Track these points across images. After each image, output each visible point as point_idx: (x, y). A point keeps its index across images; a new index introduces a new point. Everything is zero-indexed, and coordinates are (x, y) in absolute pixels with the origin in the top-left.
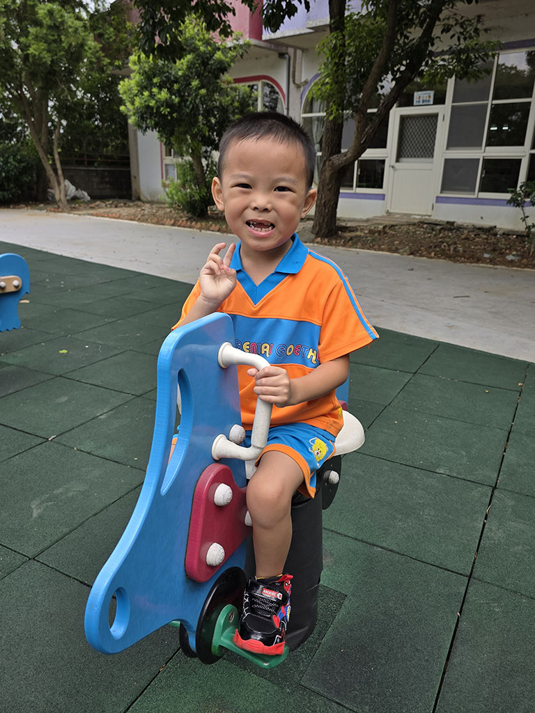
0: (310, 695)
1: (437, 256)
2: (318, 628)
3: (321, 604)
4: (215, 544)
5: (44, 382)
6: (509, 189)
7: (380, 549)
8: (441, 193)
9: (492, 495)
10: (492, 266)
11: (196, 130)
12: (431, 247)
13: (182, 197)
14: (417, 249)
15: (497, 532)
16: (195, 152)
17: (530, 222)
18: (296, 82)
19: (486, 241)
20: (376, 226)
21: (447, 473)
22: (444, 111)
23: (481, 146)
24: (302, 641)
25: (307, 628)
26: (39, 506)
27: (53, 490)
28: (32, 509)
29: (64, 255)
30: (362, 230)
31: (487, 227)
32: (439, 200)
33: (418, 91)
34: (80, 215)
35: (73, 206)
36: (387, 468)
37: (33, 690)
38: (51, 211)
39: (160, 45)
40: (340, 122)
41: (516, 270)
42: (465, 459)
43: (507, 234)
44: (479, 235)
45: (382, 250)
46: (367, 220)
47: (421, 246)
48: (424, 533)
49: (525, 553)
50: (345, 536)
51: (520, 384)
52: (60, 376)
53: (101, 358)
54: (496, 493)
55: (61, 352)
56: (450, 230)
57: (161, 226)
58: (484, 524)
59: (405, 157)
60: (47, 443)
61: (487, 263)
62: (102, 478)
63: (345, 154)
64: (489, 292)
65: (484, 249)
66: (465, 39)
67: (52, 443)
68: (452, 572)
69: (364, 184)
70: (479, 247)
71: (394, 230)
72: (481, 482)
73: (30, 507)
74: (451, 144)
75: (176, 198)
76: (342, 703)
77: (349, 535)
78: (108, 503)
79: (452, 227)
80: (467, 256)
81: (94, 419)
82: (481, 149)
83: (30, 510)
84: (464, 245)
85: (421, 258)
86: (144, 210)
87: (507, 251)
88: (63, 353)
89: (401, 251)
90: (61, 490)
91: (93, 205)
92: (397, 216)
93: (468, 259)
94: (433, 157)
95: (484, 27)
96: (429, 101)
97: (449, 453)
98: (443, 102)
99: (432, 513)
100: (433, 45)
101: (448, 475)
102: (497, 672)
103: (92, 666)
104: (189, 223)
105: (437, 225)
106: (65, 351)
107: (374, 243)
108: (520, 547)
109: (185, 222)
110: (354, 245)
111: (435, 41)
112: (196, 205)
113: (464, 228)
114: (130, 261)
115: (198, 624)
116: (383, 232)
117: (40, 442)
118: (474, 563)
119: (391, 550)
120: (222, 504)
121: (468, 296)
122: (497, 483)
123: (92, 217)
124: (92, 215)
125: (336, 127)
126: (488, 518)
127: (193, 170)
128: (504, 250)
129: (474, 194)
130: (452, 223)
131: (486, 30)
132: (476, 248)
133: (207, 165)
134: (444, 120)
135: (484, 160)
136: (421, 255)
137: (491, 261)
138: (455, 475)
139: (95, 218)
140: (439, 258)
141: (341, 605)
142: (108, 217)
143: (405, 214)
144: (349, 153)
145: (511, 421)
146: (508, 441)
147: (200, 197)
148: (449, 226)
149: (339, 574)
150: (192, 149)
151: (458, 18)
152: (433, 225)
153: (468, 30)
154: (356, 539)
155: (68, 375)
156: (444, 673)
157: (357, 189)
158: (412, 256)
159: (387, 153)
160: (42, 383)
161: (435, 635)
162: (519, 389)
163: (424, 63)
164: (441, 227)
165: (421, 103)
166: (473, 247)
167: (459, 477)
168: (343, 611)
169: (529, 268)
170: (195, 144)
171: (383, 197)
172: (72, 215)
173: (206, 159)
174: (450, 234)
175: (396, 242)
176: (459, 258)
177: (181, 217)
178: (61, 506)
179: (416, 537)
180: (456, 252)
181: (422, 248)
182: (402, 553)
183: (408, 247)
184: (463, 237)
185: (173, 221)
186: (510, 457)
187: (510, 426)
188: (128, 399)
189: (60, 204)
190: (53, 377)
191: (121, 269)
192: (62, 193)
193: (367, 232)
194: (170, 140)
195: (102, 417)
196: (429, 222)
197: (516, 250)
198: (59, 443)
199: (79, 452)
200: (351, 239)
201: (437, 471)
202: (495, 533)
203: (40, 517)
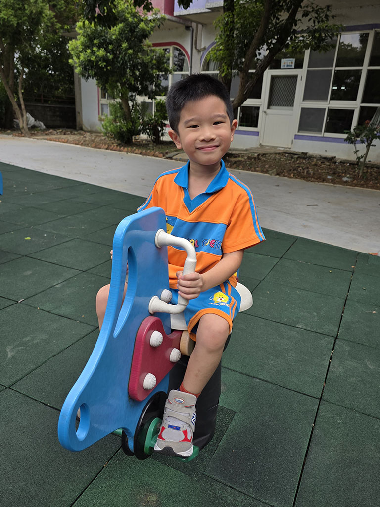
0: (211, 482)
1: (295, 177)
2: (216, 435)
3: (218, 418)
4: (150, 374)
5: (13, 260)
6: (345, 131)
7: (258, 380)
8: (298, 132)
9: (335, 343)
10: (333, 185)
11: (125, 79)
12: (291, 170)
13: (114, 128)
14: (281, 171)
15: (339, 368)
16: (124, 96)
17: (360, 154)
18: (198, 48)
19: (328, 167)
20: (253, 154)
21: (304, 328)
22: (302, 74)
23: (327, 99)
24: (205, 445)
25: (209, 435)
26: (12, 350)
27: (23, 338)
28: (7, 352)
29: (26, 168)
30: (243, 157)
31: (330, 157)
32: (296, 137)
33: (283, 58)
34: (38, 139)
35: (33, 132)
36: (262, 324)
37: (11, 481)
38: (16, 136)
39: (99, 15)
40: (229, 78)
41: (349, 188)
42: (316, 318)
43: (343, 163)
44: (324, 162)
45: (257, 171)
46: (246, 150)
47: (284, 170)
48: (289, 369)
49: (358, 383)
50: (234, 371)
51: (353, 267)
52: (26, 256)
53: (56, 244)
54: (337, 341)
55: (26, 238)
56: (304, 159)
57: (98, 149)
58: (330, 363)
59: (273, 105)
60: (18, 304)
61: (330, 183)
62: (59, 330)
63: (233, 102)
64: (331, 203)
65: (327, 173)
66: (318, 22)
67: (21, 305)
68: (308, 395)
69: (245, 124)
70: (324, 171)
71: (265, 157)
72: (327, 334)
73: (6, 350)
74: (306, 97)
75: (109, 129)
76: (233, 487)
77: (237, 370)
78: (63, 347)
79: (306, 157)
80: (315, 177)
81: (51, 287)
82: (327, 102)
83: (6, 352)
84: (313, 170)
85: (284, 178)
86: (85, 137)
87: (343, 175)
88: (28, 240)
89: (270, 172)
90: (28, 338)
91: (47, 132)
92: (267, 148)
93: (316, 179)
94: (293, 106)
95: (332, 14)
96: (291, 66)
97: (305, 314)
98: (301, 67)
99: (294, 355)
100: (296, 25)
101: (305, 329)
102: (340, 464)
103: (54, 464)
104: (118, 148)
105: (295, 154)
106: (29, 238)
107: (251, 166)
108: (354, 379)
109: (116, 147)
110: (237, 167)
111: (298, 23)
112: (124, 134)
113: (314, 158)
114: (76, 174)
115: (136, 432)
116: (258, 158)
117: (12, 303)
118: (323, 389)
119: (266, 381)
120: (156, 345)
121: (317, 205)
122: (338, 334)
123: (46, 141)
124: (47, 139)
125: (226, 82)
126: (332, 359)
127: (122, 109)
128: (341, 174)
129: (321, 134)
130: (306, 154)
131: (333, 17)
132: (322, 171)
133: (133, 106)
134: (301, 80)
135: (328, 109)
136: (284, 176)
137: (332, 181)
138: (309, 329)
139: (49, 141)
140: (297, 178)
141: (232, 419)
142: (59, 141)
143: (273, 147)
144: (235, 101)
145: (347, 292)
146: (345, 306)
147: (127, 129)
148: (304, 156)
149: (230, 397)
150: (121, 94)
151: (314, 6)
152: (292, 154)
153: (321, 16)
154: (242, 373)
155: (33, 256)
156: (304, 465)
157: (240, 127)
158: (277, 176)
159: (261, 102)
160: (12, 260)
161: (297, 440)
162: (352, 270)
163: (289, 38)
164: (298, 156)
165: (286, 67)
166: (320, 171)
167: (312, 330)
168: (233, 423)
169: (358, 186)
170: (124, 90)
171: (257, 134)
172: (32, 139)
173: (132, 101)
174: (304, 161)
175: (267, 166)
176: (310, 179)
177: (113, 143)
178: (29, 350)
179: (283, 372)
180: (308, 174)
181: (285, 171)
182: (274, 382)
183: (275, 170)
184: (313, 163)
185: (107, 146)
186: (347, 317)
187: (346, 295)
188: (77, 274)
189: (23, 131)
190: (20, 256)
191: (69, 179)
192: (25, 122)
193: (246, 158)
194: (105, 86)
195: (57, 286)
196: (289, 152)
197: (349, 174)
198: (26, 304)
199: (41, 311)
200: (235, 163)
201: (297, 326)
202: (337, 369)
203: (13, 357)
